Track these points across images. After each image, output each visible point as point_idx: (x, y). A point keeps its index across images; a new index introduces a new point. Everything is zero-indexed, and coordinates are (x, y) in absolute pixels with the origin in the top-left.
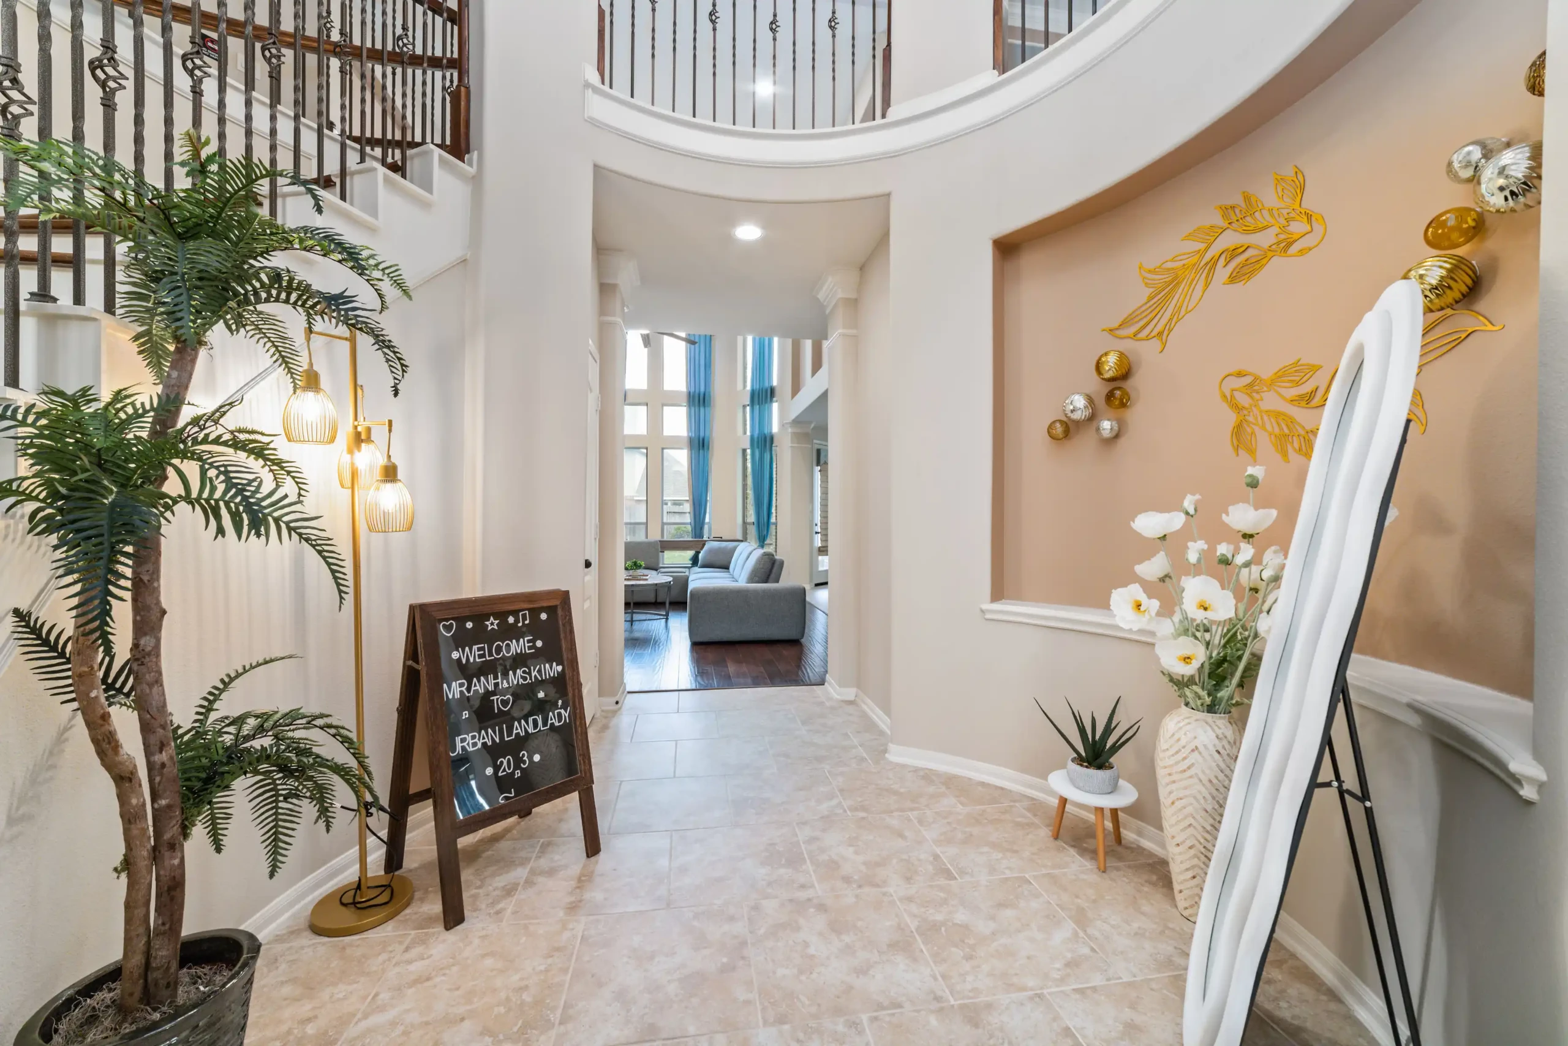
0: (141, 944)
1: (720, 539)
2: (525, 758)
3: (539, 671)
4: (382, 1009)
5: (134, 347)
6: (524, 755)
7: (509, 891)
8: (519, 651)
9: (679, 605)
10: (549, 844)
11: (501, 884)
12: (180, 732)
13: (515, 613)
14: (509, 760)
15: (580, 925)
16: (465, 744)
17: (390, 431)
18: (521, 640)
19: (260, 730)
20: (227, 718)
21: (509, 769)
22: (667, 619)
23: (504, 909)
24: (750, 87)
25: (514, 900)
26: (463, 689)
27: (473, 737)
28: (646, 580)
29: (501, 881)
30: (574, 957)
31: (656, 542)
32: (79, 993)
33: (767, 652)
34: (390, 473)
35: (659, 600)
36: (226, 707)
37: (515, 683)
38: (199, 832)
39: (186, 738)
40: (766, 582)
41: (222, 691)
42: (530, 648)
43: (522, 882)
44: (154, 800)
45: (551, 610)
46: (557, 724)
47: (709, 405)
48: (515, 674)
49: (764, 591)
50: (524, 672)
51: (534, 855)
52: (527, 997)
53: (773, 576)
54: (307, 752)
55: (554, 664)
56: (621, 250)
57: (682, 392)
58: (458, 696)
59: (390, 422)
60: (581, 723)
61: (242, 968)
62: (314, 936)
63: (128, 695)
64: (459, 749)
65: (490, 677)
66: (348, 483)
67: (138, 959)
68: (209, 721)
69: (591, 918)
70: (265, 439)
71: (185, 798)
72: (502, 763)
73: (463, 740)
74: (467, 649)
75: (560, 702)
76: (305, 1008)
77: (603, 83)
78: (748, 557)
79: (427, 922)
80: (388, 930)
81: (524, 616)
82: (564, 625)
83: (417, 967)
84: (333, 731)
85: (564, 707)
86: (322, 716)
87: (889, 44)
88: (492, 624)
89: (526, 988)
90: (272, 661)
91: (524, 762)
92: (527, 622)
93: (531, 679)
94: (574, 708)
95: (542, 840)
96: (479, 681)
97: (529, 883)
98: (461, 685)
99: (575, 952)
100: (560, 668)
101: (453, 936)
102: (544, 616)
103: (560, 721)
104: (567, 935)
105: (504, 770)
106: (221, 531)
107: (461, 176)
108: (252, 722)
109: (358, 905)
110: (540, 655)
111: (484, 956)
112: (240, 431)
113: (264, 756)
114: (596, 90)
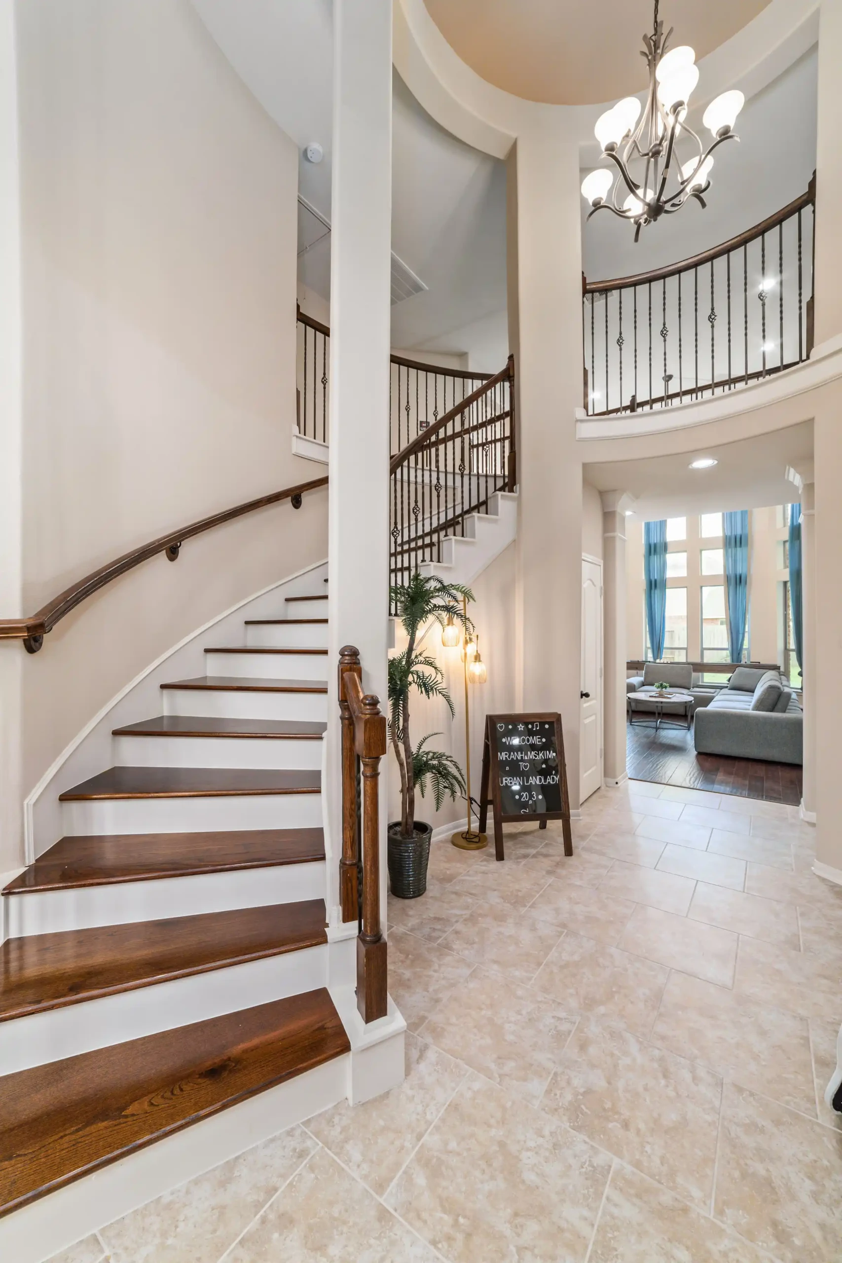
0: (405, 816)
2: (534, 796)
3: (543, 754)
4: (469, 876)
5: (402, 624)
6: (534, 794)
7: (525, 856)
8: (533, 742)
10: (550, 844)
11: (523, 853)
12: (413, 754)
13: (532, 724)
14: (526, 795)
15: (551, 880)
16: (507, 782)
17: (477, 639)
18: (535, 737)
19: (433, 758)
20: (425, 752)
21: (527, 798)
23: (521, 862)
25: (526, 860)
26: (507, 756)
27: (510, 780)
28: (670, 698)
29: (523, 851)
30: (543, 890)
32: (393, 825)
33: (761, 770)
34: (477, 658)
36: (425, 748)
37: (531, 758)
38: (418, 786)
39: (415, 756)
40: (768, 710)
41: (423, 742)
42: (539, 741)
43: (532, 854)
44: (407, 773)
45: (551, 724)
46: (552, 783)
47: (747, 545)
48: (531, 753)
49: (765, 719)
50: (536, 753)
51: (541, 846)
52: (520, 894)
53: (779, 706)
54: (446, 769)
55: (551, 752)
56: (614, 491)
57: (717, 538)
58: (504, 759)
59: (477, 636)
60: (564, 785)
61: (428, 833)
62: (452, 845)
63: (402, 739)
64: (504, 784)
65: (519, 753)
66: (464, 661)
67: (404, 820)
68: (420, 752)
69: (557, 879)
70: (433, 660)
71: (414, 775)
72: (523, 795)
73: (506, 780)
74: (509, 738)
75: (554, 772)
76: (447, 865)
77: (588, 413)
79: (490, 855)
80: (476, 853)
81: (537, 725)
82: (557, 732)
83: (484, 868)
84: (453, 763)
85: (556, 775)
86: (450, 757)
87: (813, 297)
88: (521, 727)
89: (521, 891)
90: (437, 734)
91: (534, 798)
92: (538, 728)
93: (539, 757)
94: (561, 777)
95: (546, 842)
96: (514, 753)
97: (534, 856)
98: (506, 754)
99: (545, 888)
100: (554, 754)
101: (499, 864)
102: (547, 726)
103: (553, 781)
104: (543, 881)
105: (524, 799)
106: (422, 692)
107: (512, 499)
108: (431, 754)
109: (468, 840)
110: (544, 747)
111: (508, 874)
112: (427, 657)
113: (434, 767)
114: (582, 421)
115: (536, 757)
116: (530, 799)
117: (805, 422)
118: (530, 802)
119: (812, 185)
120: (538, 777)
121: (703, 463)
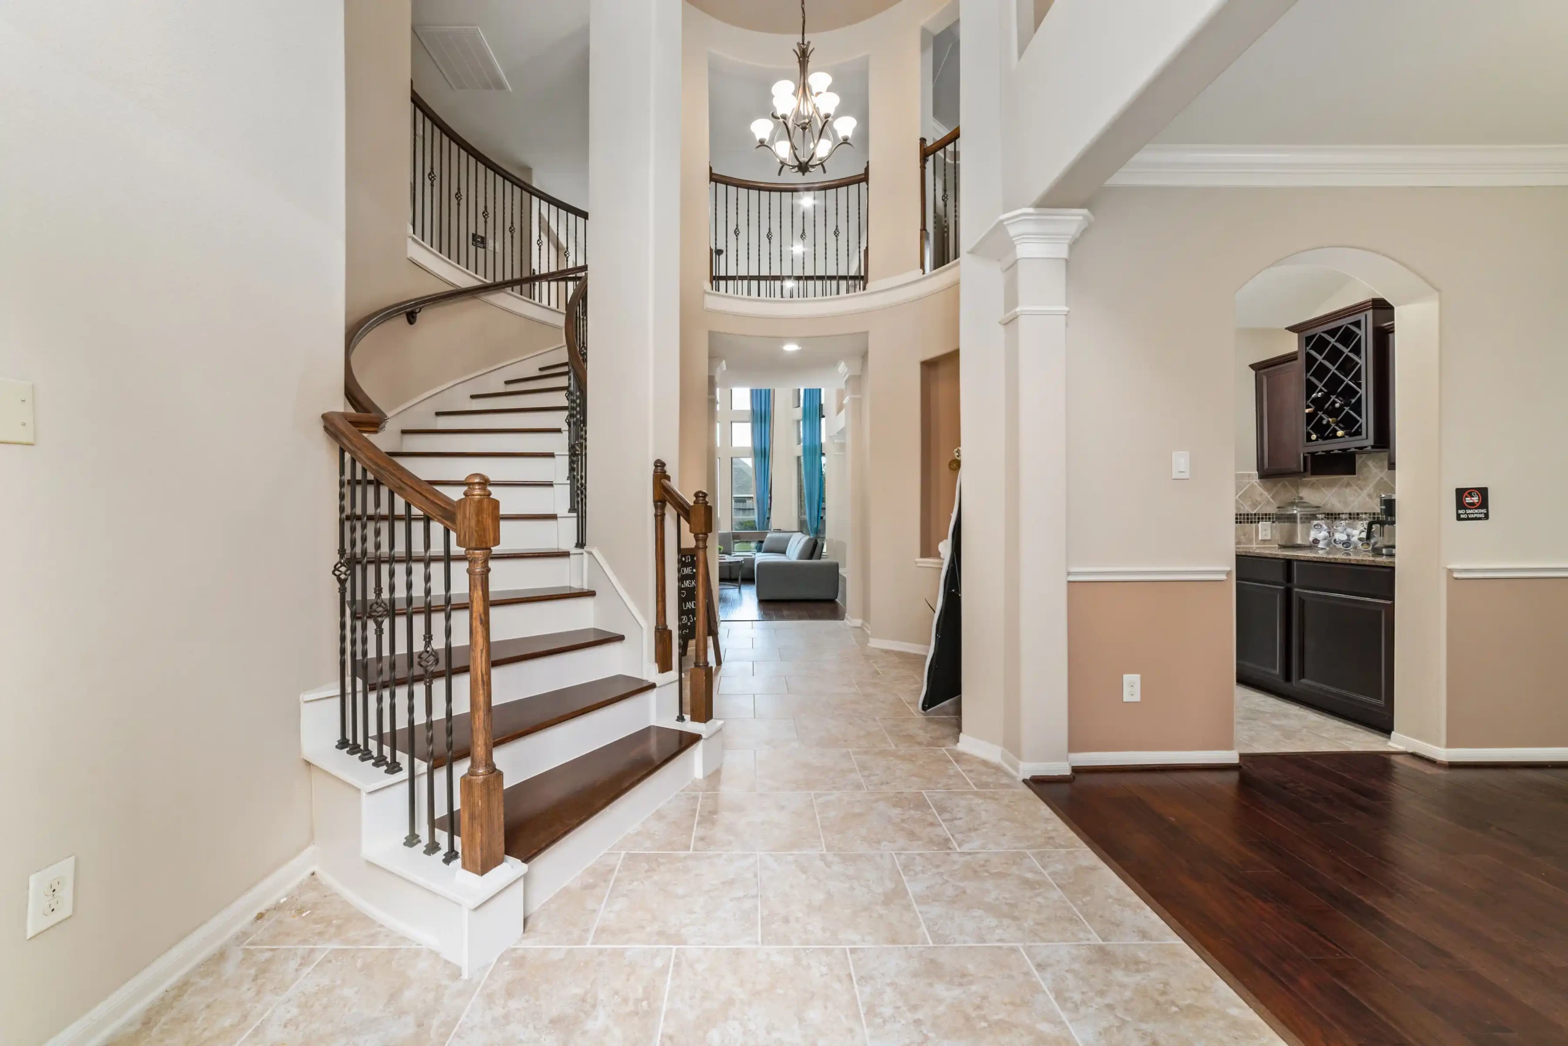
1: (779, 531)
9: (748, 580)
18: (687, 568)
22: (740, 588)
24: (791, 248)
28: (725, 559)
31: (729, 534)
35: (733, 577)
40: (811, 559)
49: (811, 565)
53: (816, 554)
57: (747, 411)
77: (712, 290)
78: (799, 542)
81: (688, 558)
87: (867, 248)
114: (708, 293)
115: (690, 585)
116: (689, 621)
117: (863, 333)
118: (689, 624)
119: (867, 169)
120: (693, 602)
121: (791, 348)
